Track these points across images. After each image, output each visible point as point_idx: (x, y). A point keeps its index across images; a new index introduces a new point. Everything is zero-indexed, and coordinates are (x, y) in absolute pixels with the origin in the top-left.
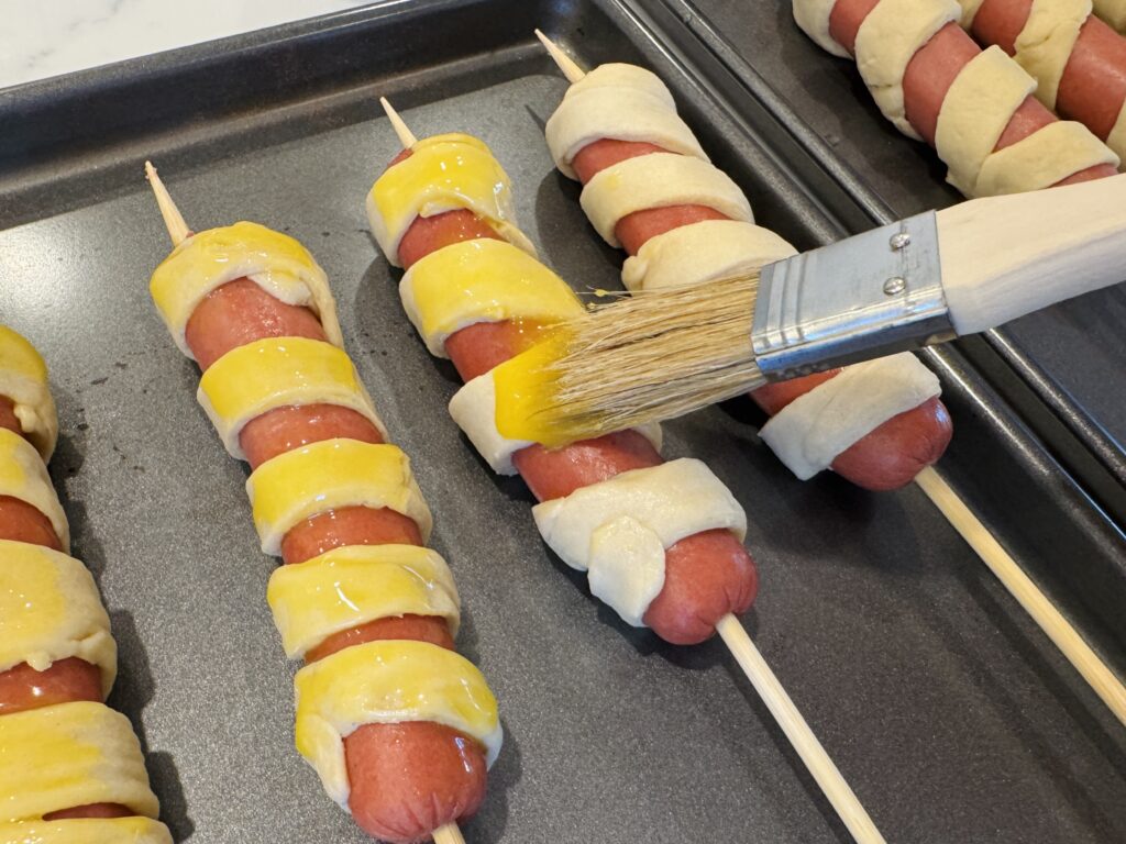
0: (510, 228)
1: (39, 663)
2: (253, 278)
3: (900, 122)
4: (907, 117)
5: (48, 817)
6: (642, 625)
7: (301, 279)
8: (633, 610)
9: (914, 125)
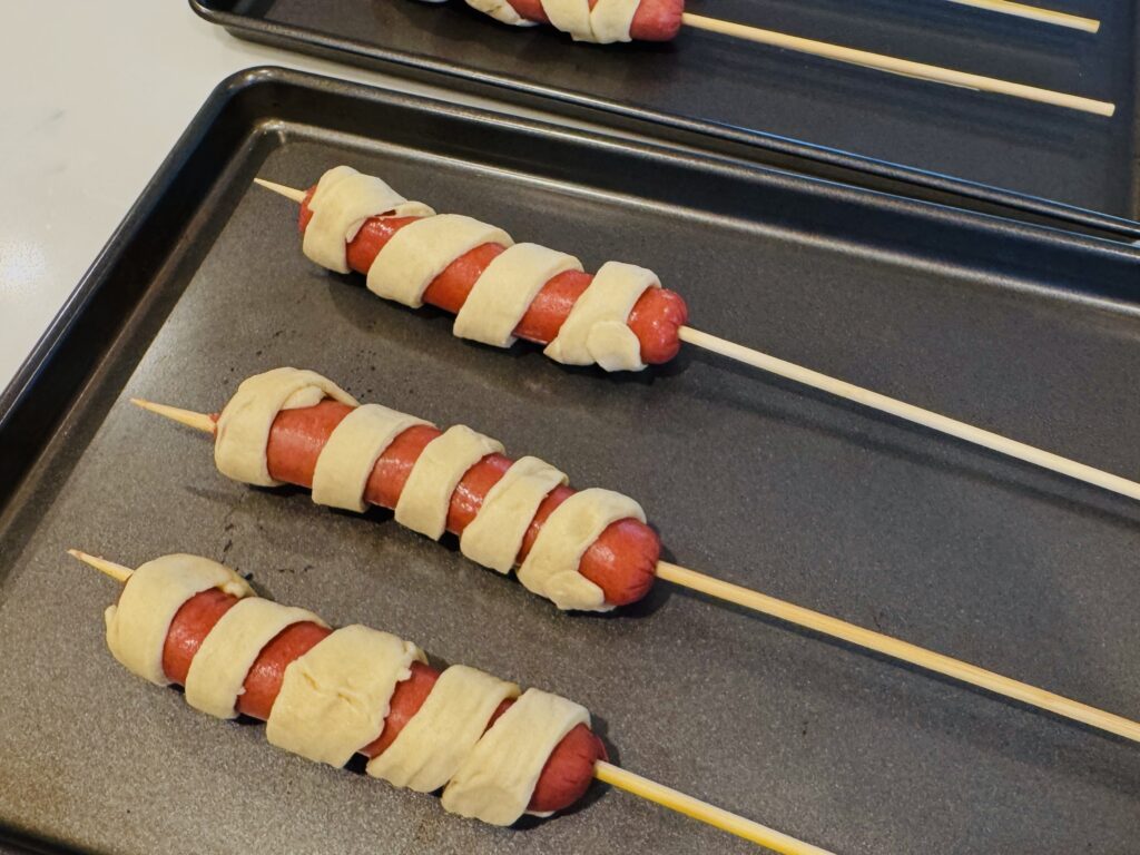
0: (404, 206)
1: (405, 675)
2: (285, 408)
3: (521, 22)
4: (522, 18)
5: (490, 724)
6: (645, 366)
7: (308, 385)
8: (635, 363)
9: (529, 18)
